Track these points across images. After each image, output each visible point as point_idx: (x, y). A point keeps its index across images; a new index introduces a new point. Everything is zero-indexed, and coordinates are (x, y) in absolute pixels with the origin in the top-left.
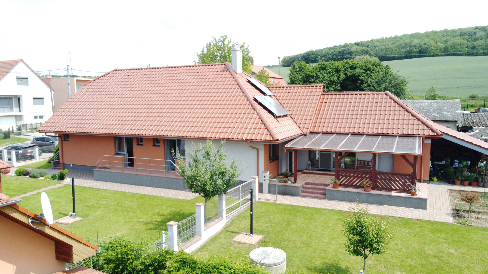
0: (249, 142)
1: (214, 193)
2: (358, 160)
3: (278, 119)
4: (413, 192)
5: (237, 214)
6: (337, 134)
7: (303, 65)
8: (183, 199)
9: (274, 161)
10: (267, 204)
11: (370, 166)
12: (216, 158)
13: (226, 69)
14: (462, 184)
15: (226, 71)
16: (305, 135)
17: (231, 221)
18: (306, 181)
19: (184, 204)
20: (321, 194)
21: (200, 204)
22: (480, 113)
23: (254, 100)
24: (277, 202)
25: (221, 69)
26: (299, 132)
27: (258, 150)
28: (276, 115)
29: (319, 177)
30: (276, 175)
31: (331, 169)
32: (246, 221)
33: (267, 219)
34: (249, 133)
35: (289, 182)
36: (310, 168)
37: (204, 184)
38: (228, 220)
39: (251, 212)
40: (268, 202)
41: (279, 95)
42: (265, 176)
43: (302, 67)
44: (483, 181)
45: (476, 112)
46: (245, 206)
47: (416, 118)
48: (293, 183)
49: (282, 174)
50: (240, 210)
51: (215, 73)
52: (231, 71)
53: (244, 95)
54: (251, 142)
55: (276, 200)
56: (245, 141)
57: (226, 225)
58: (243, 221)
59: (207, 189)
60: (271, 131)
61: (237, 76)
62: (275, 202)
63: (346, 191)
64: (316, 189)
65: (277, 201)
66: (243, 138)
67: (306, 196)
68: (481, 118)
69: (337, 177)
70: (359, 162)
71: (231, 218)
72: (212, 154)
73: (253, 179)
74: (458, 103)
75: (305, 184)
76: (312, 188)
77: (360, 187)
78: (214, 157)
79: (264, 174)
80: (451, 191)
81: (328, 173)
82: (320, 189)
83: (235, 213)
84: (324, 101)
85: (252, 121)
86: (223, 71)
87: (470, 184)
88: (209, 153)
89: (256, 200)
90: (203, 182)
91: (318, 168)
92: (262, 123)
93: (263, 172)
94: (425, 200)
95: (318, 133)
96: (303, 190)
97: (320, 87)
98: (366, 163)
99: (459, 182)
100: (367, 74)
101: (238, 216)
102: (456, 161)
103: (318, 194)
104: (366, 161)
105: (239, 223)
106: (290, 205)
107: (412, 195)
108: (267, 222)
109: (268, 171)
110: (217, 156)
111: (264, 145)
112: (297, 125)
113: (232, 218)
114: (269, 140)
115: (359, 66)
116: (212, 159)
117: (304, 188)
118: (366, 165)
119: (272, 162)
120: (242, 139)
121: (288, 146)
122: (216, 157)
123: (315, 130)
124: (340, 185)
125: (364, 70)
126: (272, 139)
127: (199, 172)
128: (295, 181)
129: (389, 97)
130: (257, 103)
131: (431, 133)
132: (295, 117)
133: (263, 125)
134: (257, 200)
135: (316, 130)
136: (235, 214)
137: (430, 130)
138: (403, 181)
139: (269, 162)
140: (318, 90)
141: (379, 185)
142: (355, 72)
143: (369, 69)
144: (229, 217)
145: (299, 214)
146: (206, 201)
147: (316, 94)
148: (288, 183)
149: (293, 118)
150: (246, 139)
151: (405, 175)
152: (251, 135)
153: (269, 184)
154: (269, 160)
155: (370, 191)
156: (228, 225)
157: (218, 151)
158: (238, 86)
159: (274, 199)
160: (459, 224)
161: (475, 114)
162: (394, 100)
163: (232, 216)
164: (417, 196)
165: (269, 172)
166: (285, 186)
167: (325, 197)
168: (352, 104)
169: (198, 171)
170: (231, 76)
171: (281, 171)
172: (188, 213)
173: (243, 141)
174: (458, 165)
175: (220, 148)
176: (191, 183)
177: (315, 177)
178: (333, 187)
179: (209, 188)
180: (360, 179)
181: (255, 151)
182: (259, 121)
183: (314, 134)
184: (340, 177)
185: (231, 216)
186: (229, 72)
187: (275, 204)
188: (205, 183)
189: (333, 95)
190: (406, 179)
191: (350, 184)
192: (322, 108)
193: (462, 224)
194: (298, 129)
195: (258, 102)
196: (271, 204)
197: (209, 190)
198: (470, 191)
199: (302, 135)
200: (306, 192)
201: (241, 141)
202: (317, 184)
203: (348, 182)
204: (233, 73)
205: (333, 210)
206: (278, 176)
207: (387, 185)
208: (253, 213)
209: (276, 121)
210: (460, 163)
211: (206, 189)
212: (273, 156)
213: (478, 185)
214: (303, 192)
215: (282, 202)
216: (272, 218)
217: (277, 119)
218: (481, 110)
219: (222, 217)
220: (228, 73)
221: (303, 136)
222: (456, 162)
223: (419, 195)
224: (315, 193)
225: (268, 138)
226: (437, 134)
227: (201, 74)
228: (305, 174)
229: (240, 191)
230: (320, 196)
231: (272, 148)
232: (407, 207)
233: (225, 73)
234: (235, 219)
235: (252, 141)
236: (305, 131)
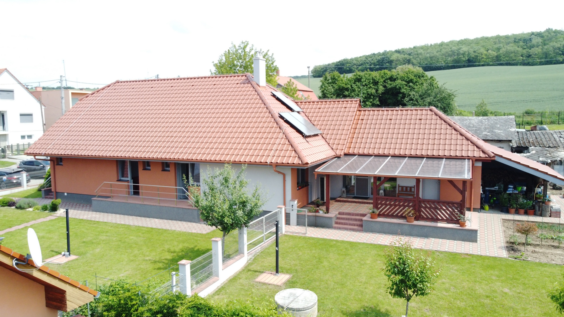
0: (274, 166)
1: (233, 226)
2: (400, 185)
3: (308, 139)
4: (462, 223)
5: (260, 250)
6: (376, 156)
7: (335, 75)
8: (198, 233)
9: (303, 187)
10: (296, 238)
11: (413, 193)
12: (236, 185)
13: (247, 81)
14: (517, 213)
15: (248, 83)
16: (339, 157)
17: (253, 258)
18: (340, 211)
19: (199, 239)
20: (357, 225)
21: (217, 239)
22: (536, 131)
23: (279, 117)
24: (307, 235)
25: (241, 81)
26: (332, 153)
27: (284, 175)
28: (305, 134)
29: (355, 206)
30: (305, 204)
31: (368, 197)
32: (271, 258)
33: (294, 255)
34: (275, 156)
35: (321, 212)
36: (345, 195)
37: (221, 216)
38: (250, 257)
39: (277, 248)
40: (296, 236)
41: (308, 111)
42: (292, 205)
43: (335, 78)
44: (541, 209)
45: (532, 130)
46: (270, 241)
47: (465, 138)
48: (325, 213)
49: (312, 203)
50: (264, 245)
51: (234, 86)
52: (253, 83)
53: (268, 111)
54: (276, 166)
55: (305, 232)
56: (270, 165)
57: (248, 263)
58: (268, 258)
59: (226, 221)
60: (300, 153)
61: (260, 89)
62: (304, 235)
64: (351, 219)
65: (307, 234)
66: (267, 162)
67: (339, 228)
68: (537, 137)
69: (376, 206)
70: (400, 188)
71: (253, 255)
72: (231, 181)
73: (279, 209)
74: (511, 119)
75: (339, 214)
76: (347, 219)
77: (402, 217)
78: (233, 184)
79: (292, 203)
80: (505, 220)
81: (365, 201)
82: (356, 220)
83: (258, 249)
84: (360, 118)
85: (278, 141)
86: (244, 83)
87: (526, 213)
88: (227, 180)
89: (282, 233)
90: (221, 214)
91: (353, 196)
92: (289, 143)
93: (290, 201)
94: (476, 231)
95: (354, 155)
96: (336, 221)
97: (356, 102)
98: (409, 189)
99: (513, 210)
100: (410, 86)
101: (262, 252)
102: (510, 186)
103: (354, 225)
104: (408, 187)
105: (263, 260)
106: (321, 238)
107: (461, 226)
108: (295, 259)
109: (296, 199)
110: (236, 183)
111: (292, 169)
112: (329, 145)
113: (255, 255)
114: (298, 163)
115: (399, 77)
116: (231, 187)
117: (338, 218)
118: (408, 192)
119: (301, 188)
120: (266, 162)
121: (320, 170)
122: (236, 184)
123: (350, 152)
124: (379, 215)
125: (406, 81)
126: (300, 163)
127: (215, 202)
128: (327, 211)
129: (435, 113)
130: (283, 121)
131: (482, 155)
132: (327, 136)
133: (291, 146)
135: (351, 152)
136: (258, 250)
137: (481, 152)
138: (450, 209)
139: (298, 189)
140: (353, 105)
141: (424, 215)
142: (395, 84)
143: (412, 81)
144: (251, 254)
145: (332, 249)
146: (224, 236)
147: (352, 110)
148: (319, 212)
149: (325, 138)
150: (270, 162)
151: (453, 203)
152: (276, 158)
153: (297, 215)
154: (297, 187)
155: (413, 222)
156: (250, 263)
157: (238, 177)
158: (261, 100)
159: (303, 232)
160: (514, 259)
161: (532, 132)
162: (440, 117)
163: (254, 253)
164: (467, 228)
165: (298, 201)
166: (316, 216)
167: (362, 229)
168: (393, 121)
169: (215, 200)
170: (253, 89)
171: (311, 198)
172: (203, 249)
173: (267, 165)
174: (513, 191)
175: (240, 173)
176: (206, 214)
177: (351, 205)
178: (371, 218)
179: (227, 221)
180: (402, 208)
181: (281, 177)
182: (286, 142)
183: (348, 156)
184: (379, 206)
185: (253, 253)
186: (250, 84)
187: (305, 238)
188: (223, 214)
189: (370, 111)
190: (453, 208)
191: (390, 214)
192: (358, 126)
193: (517, 259)
194: (331, 150)
195: (285, 119)
196: (300, 237)
197: (227, 222)
198: (526, 221)
199: (335, 157)
200: (340, 223)
201: (265, 164)
202: (353, 215)
203: (389, 211)
204: (255, 86)
205: (371, 244)
206: (307, 205)
207: (432, 214)
208: (279, 248)
209: (305, 141)
210: (515, 188)
211: (224, 221)
212: (302, 182)
213: (535, 214)
214: (336, 223)
215: (313, 236)
216: (301, 254)
217: (306, 139)
218: (538, 128)
219: (243, 254)
220: (250, 85)
221: (336, 158)
222: (510, 188)
223: (469, 226)
224: (350, 225)
225: (296, 161)
226: (488, 156)
227: (218, 87)
228: (339, 203)
229: (264, 223)
230: (356, 227)
231: (301, 173)
232: (455, 240)
233: (246, 85)
234: (258, 255)
235: (277, 165)
236: (338, 153)
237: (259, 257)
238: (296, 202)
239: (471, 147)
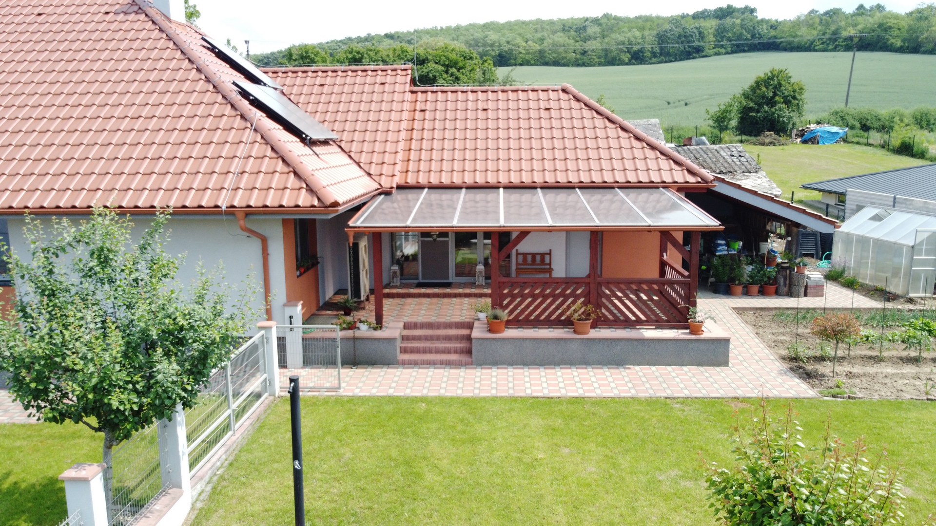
0: (241, 215)
1: (141, 419)
2: (519, 252)
3: (317, 149)
4: (695, 326)
5: (224, 457)
6: (469, 188)
9: (307, 269)
10: (314, 404)
11: (548, 267)
12: (137, 274)
13: (136, 8)
14: (747, 293)
15: (136, 13)
16: (387, 193)
17: (209, 488)
18: (406, 319)
20: (456, 352)
21: (83, 474)
23: (240, 93)
24: (342, 392)
25: (118, 6)
26: (369, 185)
27: (264, 241)
28: (307, 136)
29: (431, 304)
30: (314, 311)
31: (450, 281)
32: (265, 482)
33: (333, 461)
34: (238, 188)
35: (364, 327)
36: (397, 281)
37: (95, 389)
38: (199, 488)
39: (297, 462)
40: (314, 397)
41: (295, 90)
42: (291, 317)
44: (788, 282)
45: (685, 145)
46: (247, 423)
48: (375, 329)
49: (329, 305)
50: (234, 438)
51: (97, 18)
52: (151, 12)
53: (203, 77)
54: (247, 214)
55: (337, 385)
56: (227, 213)
57: (196, 512)
58: (256, 484)
59: (115, 404)
60: (311, 177)
61: (173, 29)
62: (334, 393)
63: (526, 339)
64: (438, 338)
65: (341, 390)
66: (219, 204)
67: (415, 364)
68: (697, 156)
69: (497, 303)
70: (521, 258)
71: (207, 478)
72: (118, 261)
73: (263, 332)
74: (655, 125)
75: (406, 326)
76: (426, 338)
78: (127, 272)
79: (289, 311)
81: (448, 291)
82: (449, 338)
83: (218, 454)
84: (418, 108)
85: (241, 151)
86: (126, 13)
88: (106, 257)
89: (274, 395)
90: (94, 381)
91: (416, 281)
92: (274, 155)
93: (284, 305)
94: (726, 341)
95: (419, 187)
96: (403, 345)
97: (404, 73)
99: (739, 289)
101: (231, 465)
102: (719, 242)
103: (448, 351)
104: (538, 254)
105: (240, 493)
106: (383, 397)
107: (692, 333)
108: (340, 475)
109: (300, 301)
110: (139, 266)
111: (284, 221)
112: (360, 167)
113: (211, 478)
114: (308, 204)
116: (122, 280)
117: (404, 338)
119: (304, 272)
120: (217, 207)
121: (357, 221)
122: (137, 270)
123: (409, 181)
124: (509, 324)
126: (316, 203)
127: (67, 337)
128: (379, 323)
129: (574, 97)
130: (247, 102)
131: (691, 179)
132: (351, 147)
133: (281, 162)
134: (277, 395)
135: (411, 180)
136: (218, 460)
137: (686, 172)
139: (298, 273)
140: (399, 79)
141: (607, 313)
144: (201, 478)
145: (428, 429)
146: (108, 447)
147: (398, 88)
148: (359, 328)
149: (347, 150)
150: (229, 205)
152: (243, 194)
153: (304, 339)
154: (298, 269)
155: (587, 333)
156: (201, 510)
157: (143, 248)
158: (179, 52)
159: (328, 385)
160: (833, 399)
162: (586, 105)
163: (210, 472)
164: (706, 335)
165: (302, 305)
166: (354, 339)
167: (470, 359)
168: (491, 114)
169: (65, 332)
170: (153, 27)
171: (324, 297)
173: (220, 213)
174: (727, 250)
175: (151, 234)
176: (33, 385)
177: (421, 304)
178: (490, 331)
179: (121, 402)
180: (570, 300)
181: (255, 246)
182: (266, 150)
183: (407, 191)
184: (505, 302)
185: (207, 473)
186: (144, 15)
187: (340, 401)
188: (101, 381)
189: (436, 92)
191: (543, 317)
192: (417, 125)
193: (837, 397)
194: (367, 178)
195: (251, 98)
196: (326, 401)
197: (122, 408)
199: (380, 194)
200: (412, 351)
201: (215, 211)
202: (439, 326)
204: (158, 18)
206: (317, 312)
207: (615, 311)
209: (312, 153)
210: (728, 245)
211: (110, 405)
212: (302, 258)
213: (777, 293)
214: (404, 351)
215: (357, 392)
216: (349, 455)
217: (314, 148)
218: (693, 142)
219: (179, 486)
220: (142, 17)
221: (383, 196)
222: (721, 245)
223: (711, 330)
224: (438, 351)
225: (304, 199)
226: (702, 179)
227: (51, 19)
228: (391, 300)
229: (229, 378)
230: (453, 357)
231: (300, 234)
232: (682, 365)
233: (132, 17)
234: (222, 478)
235: (249, 212)
236: (386, 183)
237: (225, 483)
238: (300, 307)
239: (664, 163)
